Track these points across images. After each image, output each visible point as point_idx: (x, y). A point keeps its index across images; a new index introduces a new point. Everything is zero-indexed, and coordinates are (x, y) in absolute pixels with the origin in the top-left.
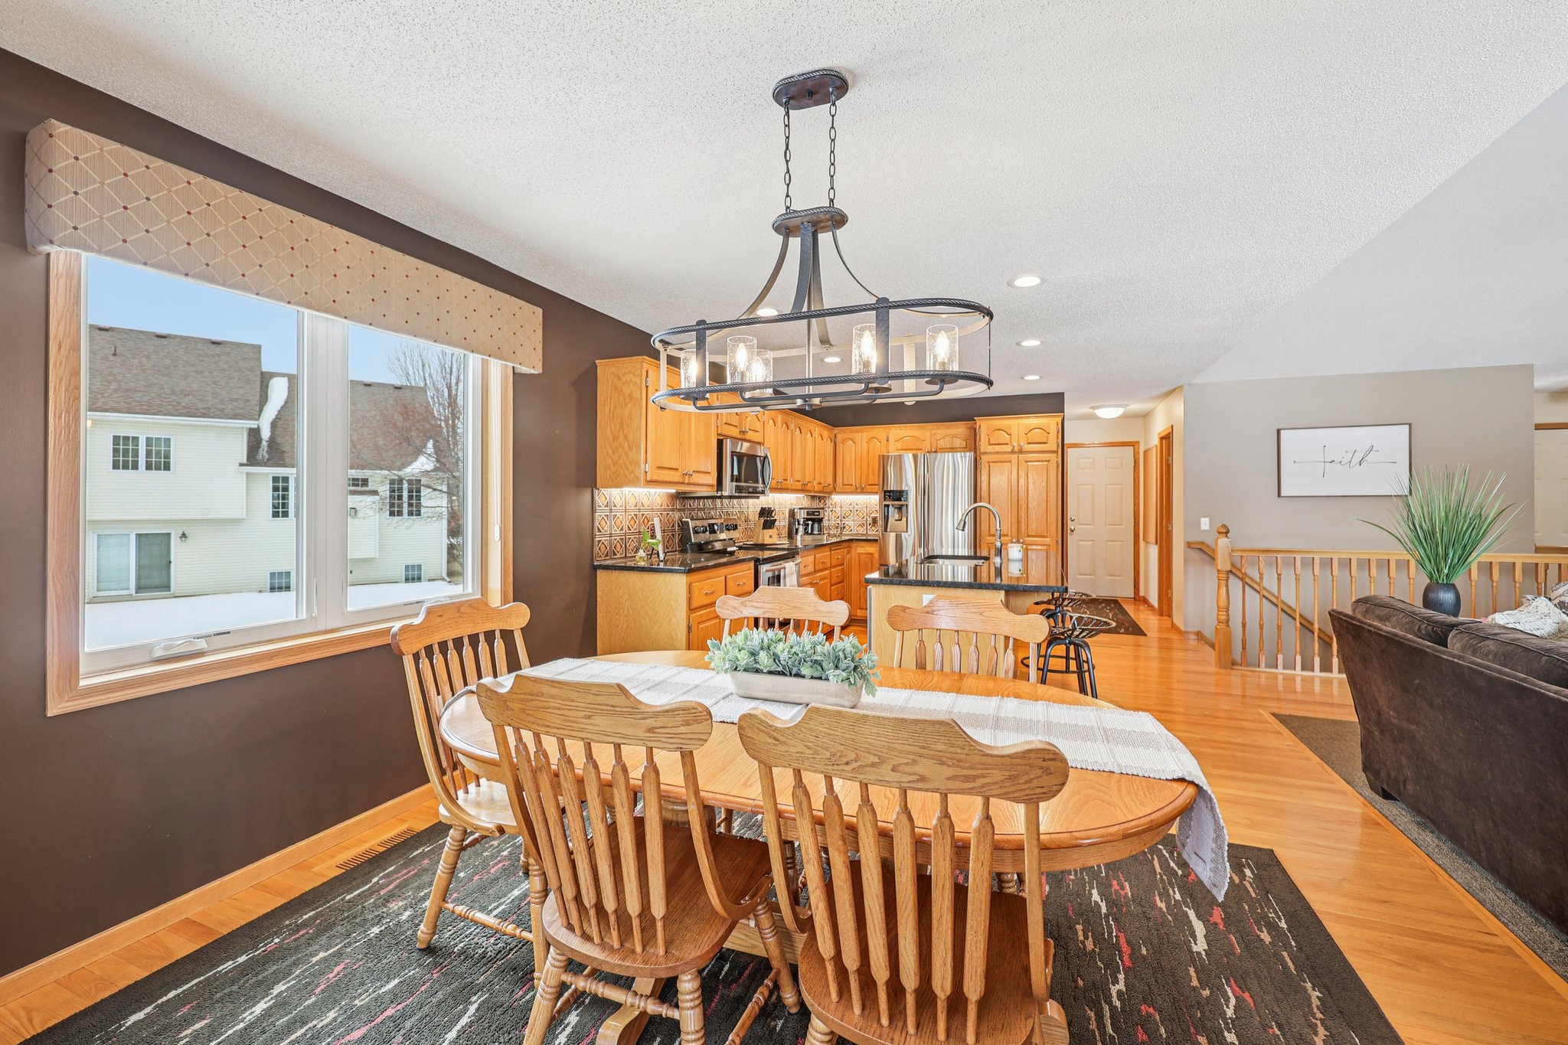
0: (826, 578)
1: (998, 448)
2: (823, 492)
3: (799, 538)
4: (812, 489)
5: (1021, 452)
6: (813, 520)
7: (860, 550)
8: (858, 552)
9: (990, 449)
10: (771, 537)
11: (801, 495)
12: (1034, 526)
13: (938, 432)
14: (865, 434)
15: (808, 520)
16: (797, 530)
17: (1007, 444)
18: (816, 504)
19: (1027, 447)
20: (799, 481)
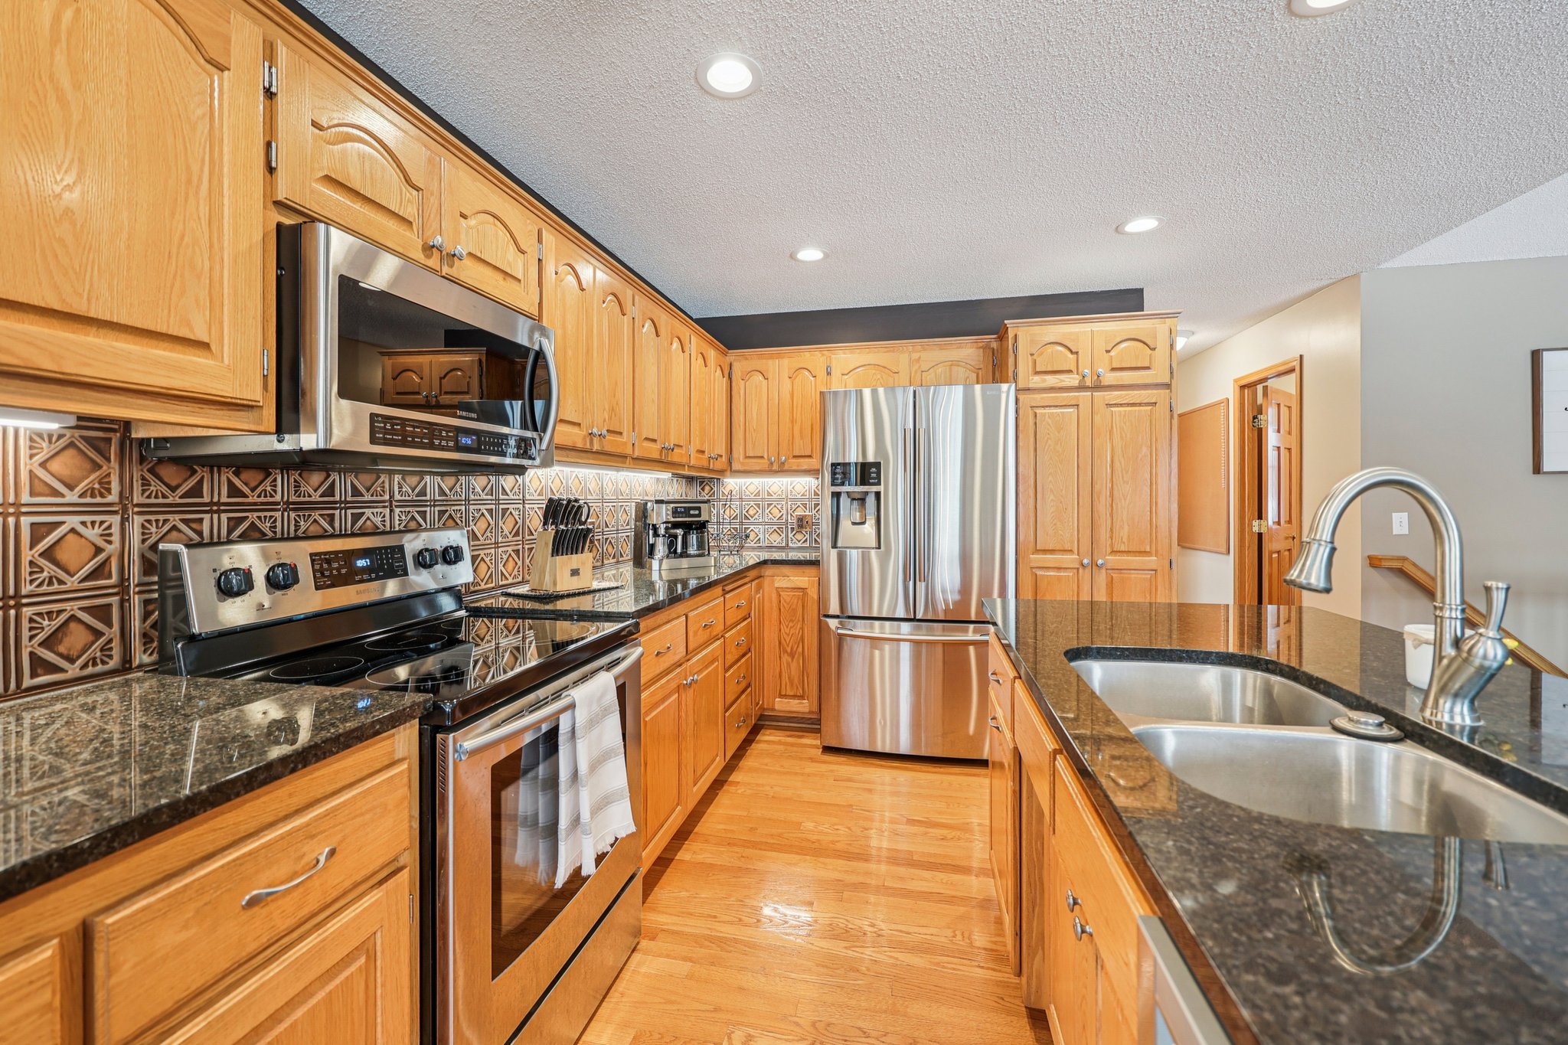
0: (715, 660)
1: (1051, 380)
2: (708, 470)
3: (655, 564)
4: (684, 461)
5: (1098, 387)
6: (688, 527)
7: (780, 582)
8: (777, 585)
9: (1036, 381)
10: (575, 572)
11: (666, 476)
12: (1125, 533)
13: (924, 355)
14: (785, 362)
15: (676, 525)
16: (652, 547)
17: (1070, 371)
18: (693, 493)
19: (1110, 378)
20: (654, 441)
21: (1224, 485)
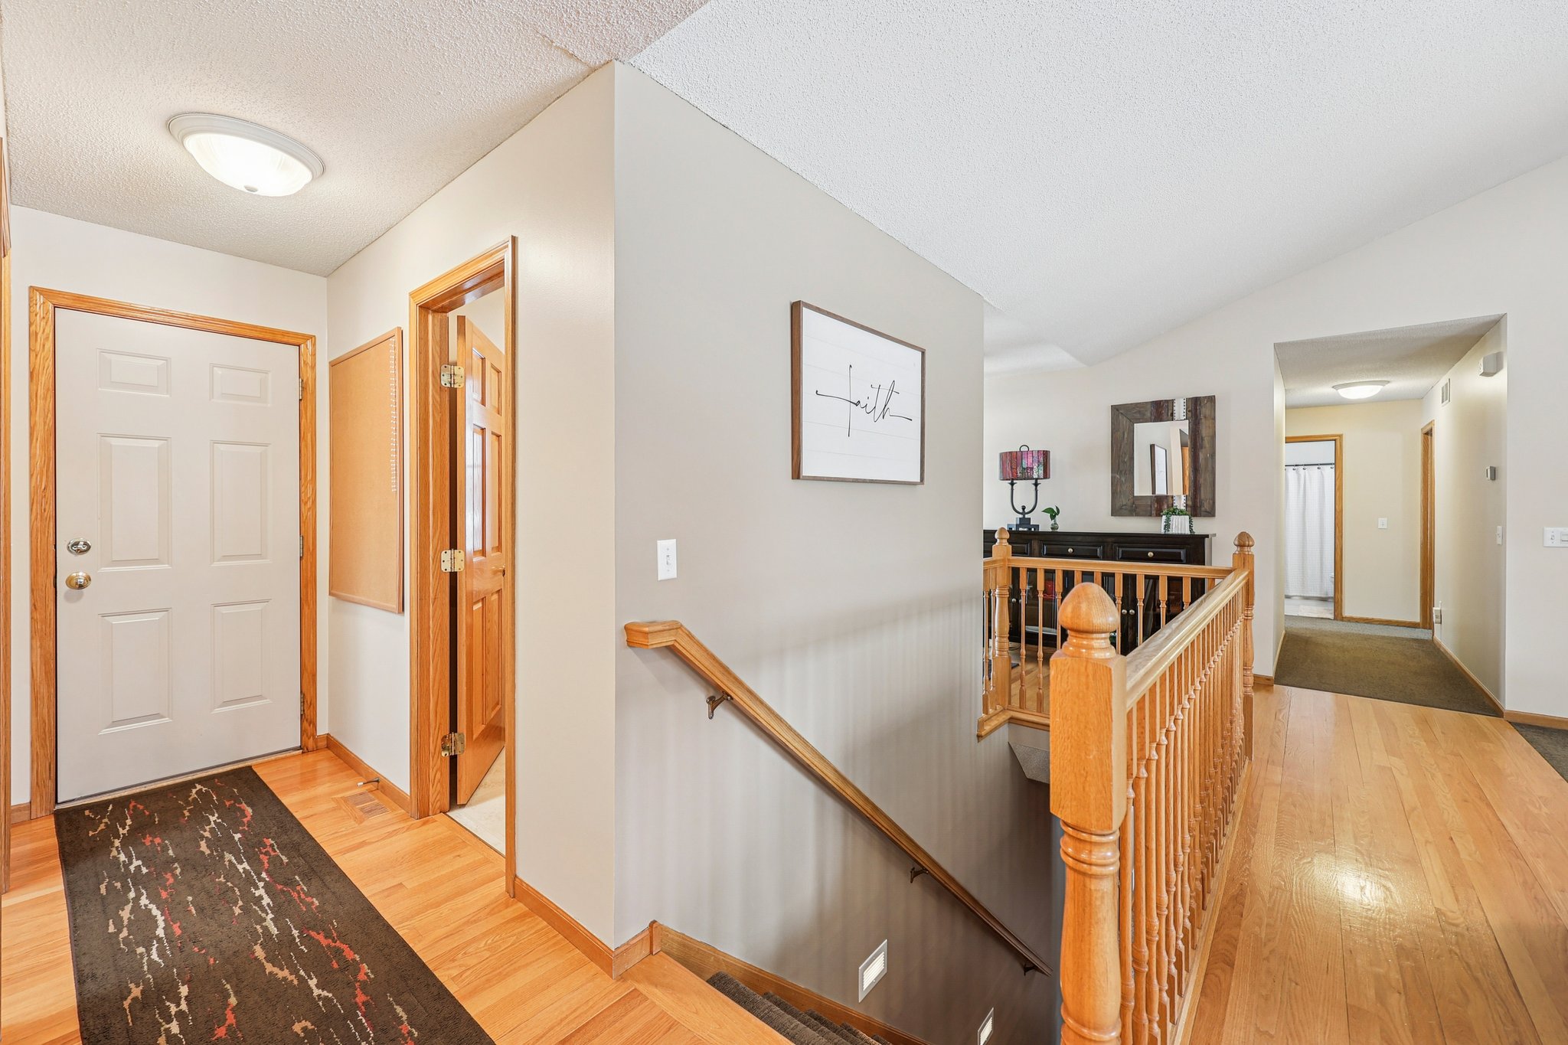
21: (395, 488)
